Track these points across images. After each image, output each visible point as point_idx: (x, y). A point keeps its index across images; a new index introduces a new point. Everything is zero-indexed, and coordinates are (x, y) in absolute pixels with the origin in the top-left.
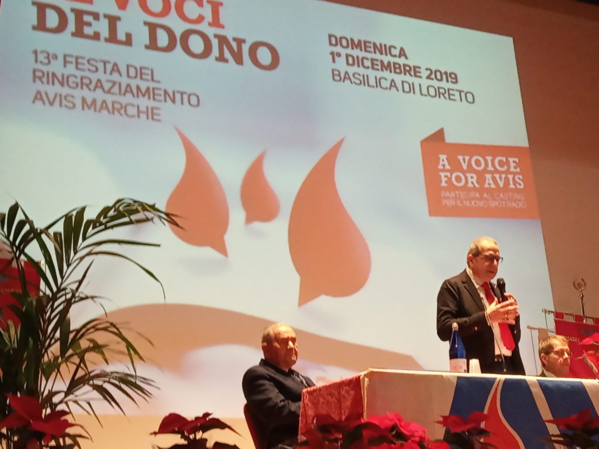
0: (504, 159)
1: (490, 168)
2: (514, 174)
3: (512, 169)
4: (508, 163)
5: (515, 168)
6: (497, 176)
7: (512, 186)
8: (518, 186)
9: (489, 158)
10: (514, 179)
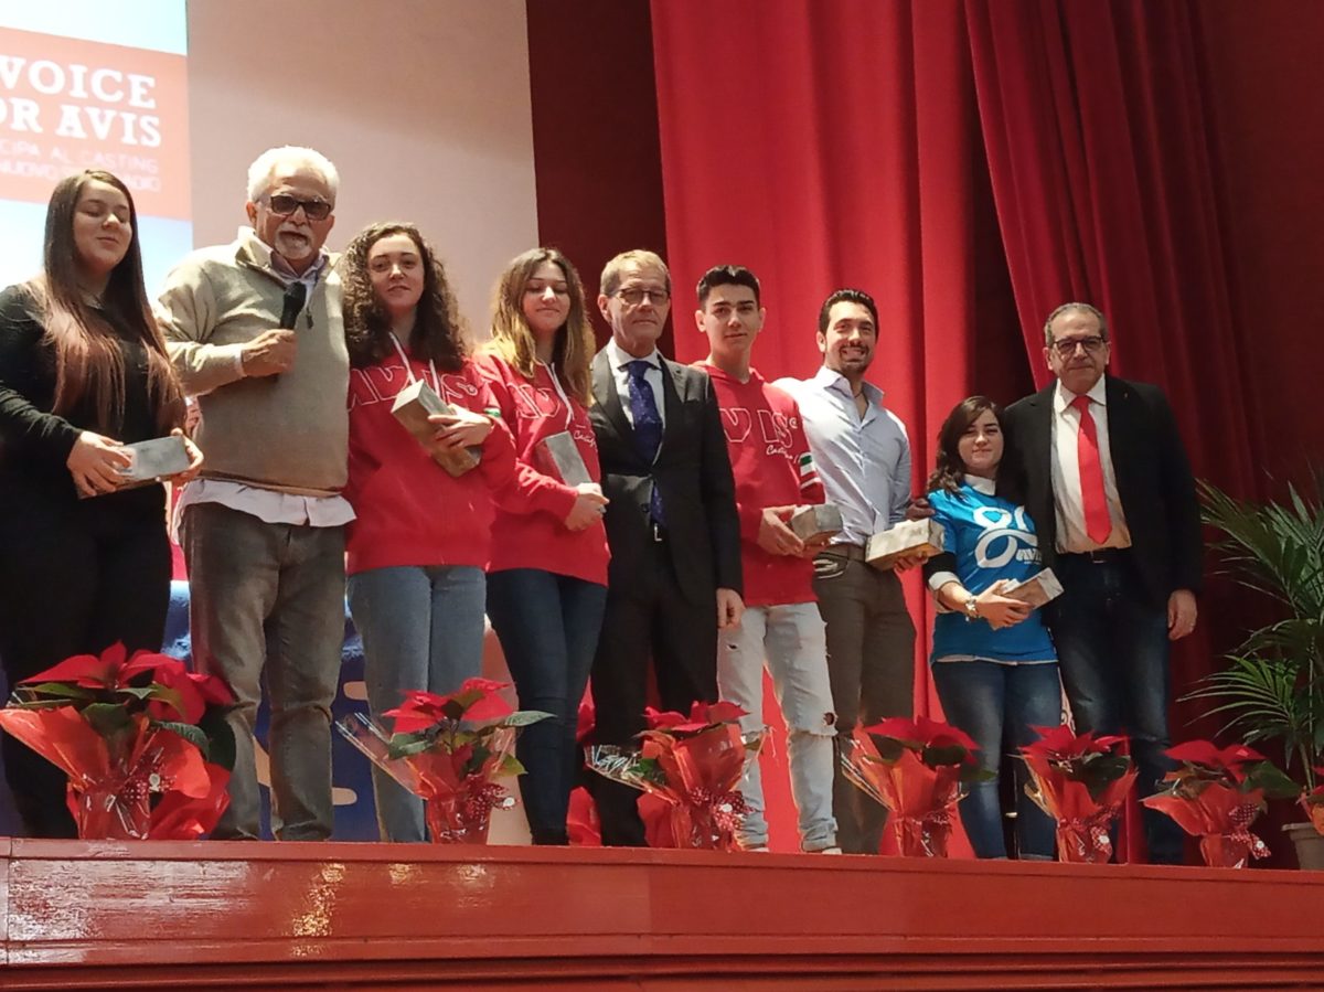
0: (118, 76)
1: (78, 91)
2: (140, 112)
3: (136, 101)
4: (126, 87)
5: (144, 98)
6: (93, 112)
8: (145, 141)
9: (78, 71)
10: (136, 124)
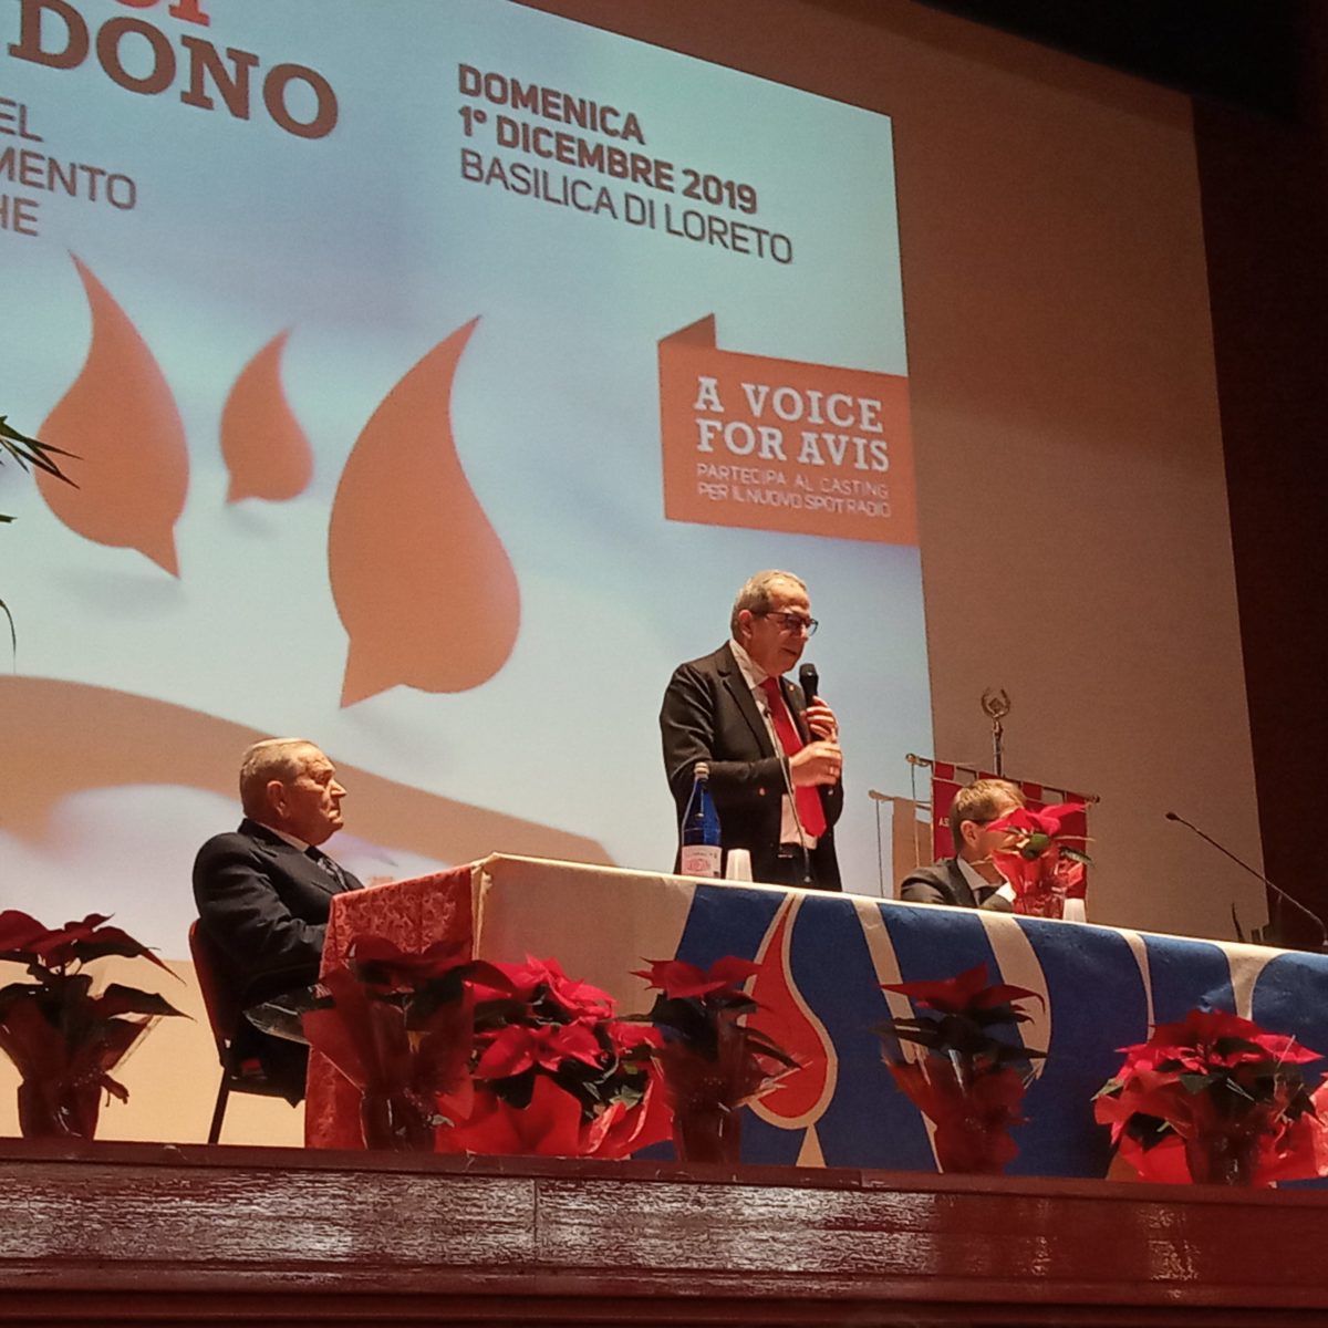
1: (816, 418)
2: (870, 436)
3: (866, 426)
4: (857, 410)
5: (872, 422)
6: (829, 438)
7: (861, 465)
8: (876, 466)
9: (814, 396)
10: (867, 447)
